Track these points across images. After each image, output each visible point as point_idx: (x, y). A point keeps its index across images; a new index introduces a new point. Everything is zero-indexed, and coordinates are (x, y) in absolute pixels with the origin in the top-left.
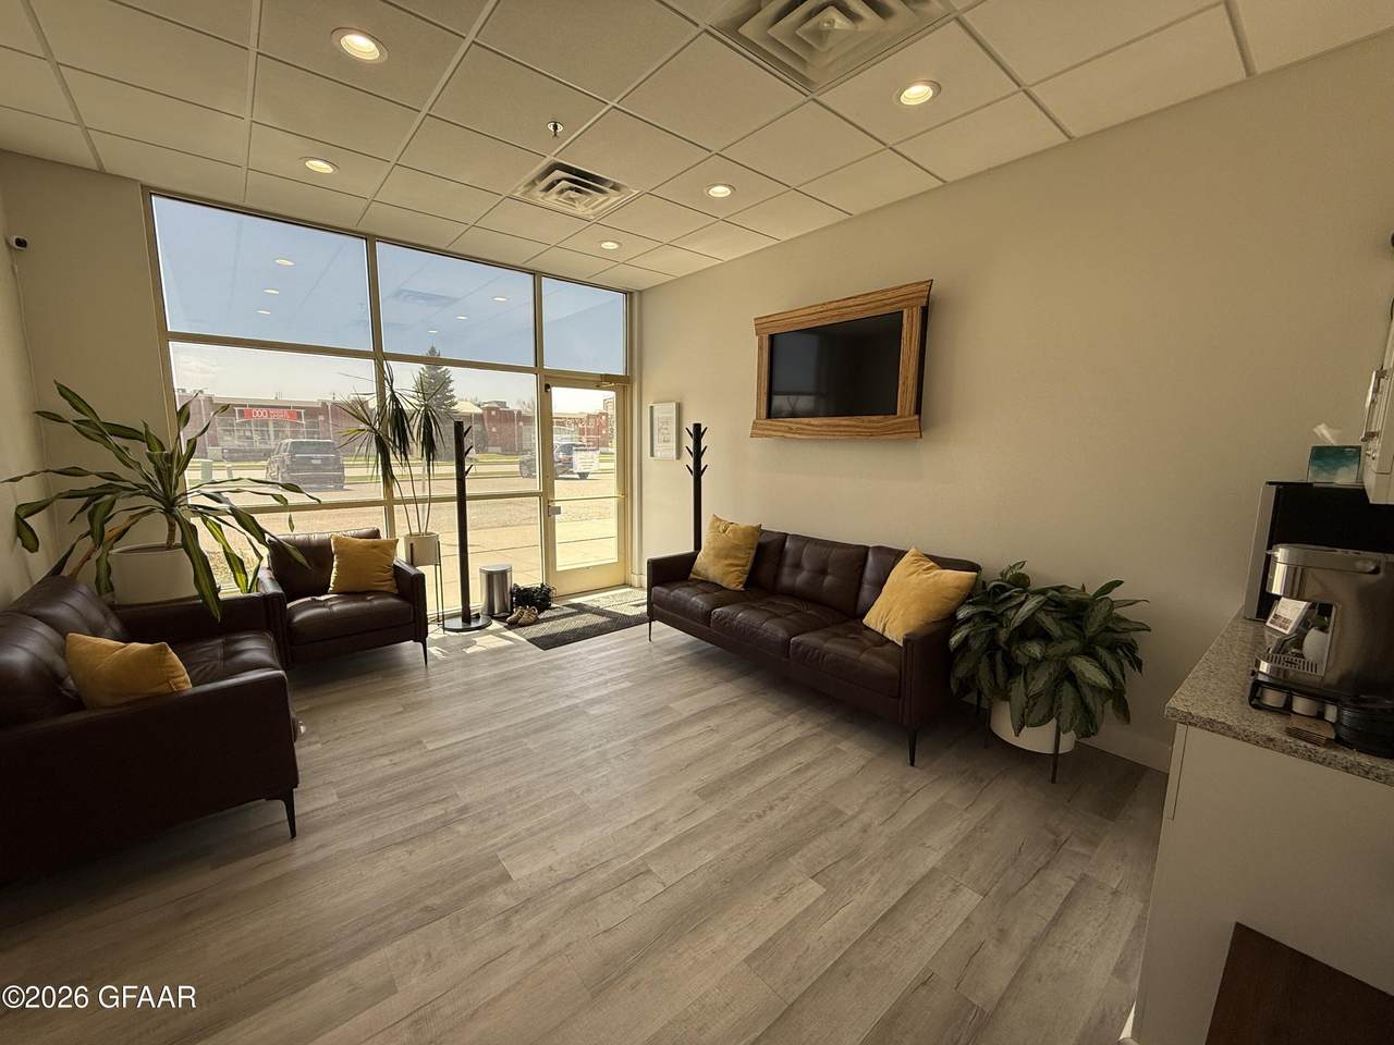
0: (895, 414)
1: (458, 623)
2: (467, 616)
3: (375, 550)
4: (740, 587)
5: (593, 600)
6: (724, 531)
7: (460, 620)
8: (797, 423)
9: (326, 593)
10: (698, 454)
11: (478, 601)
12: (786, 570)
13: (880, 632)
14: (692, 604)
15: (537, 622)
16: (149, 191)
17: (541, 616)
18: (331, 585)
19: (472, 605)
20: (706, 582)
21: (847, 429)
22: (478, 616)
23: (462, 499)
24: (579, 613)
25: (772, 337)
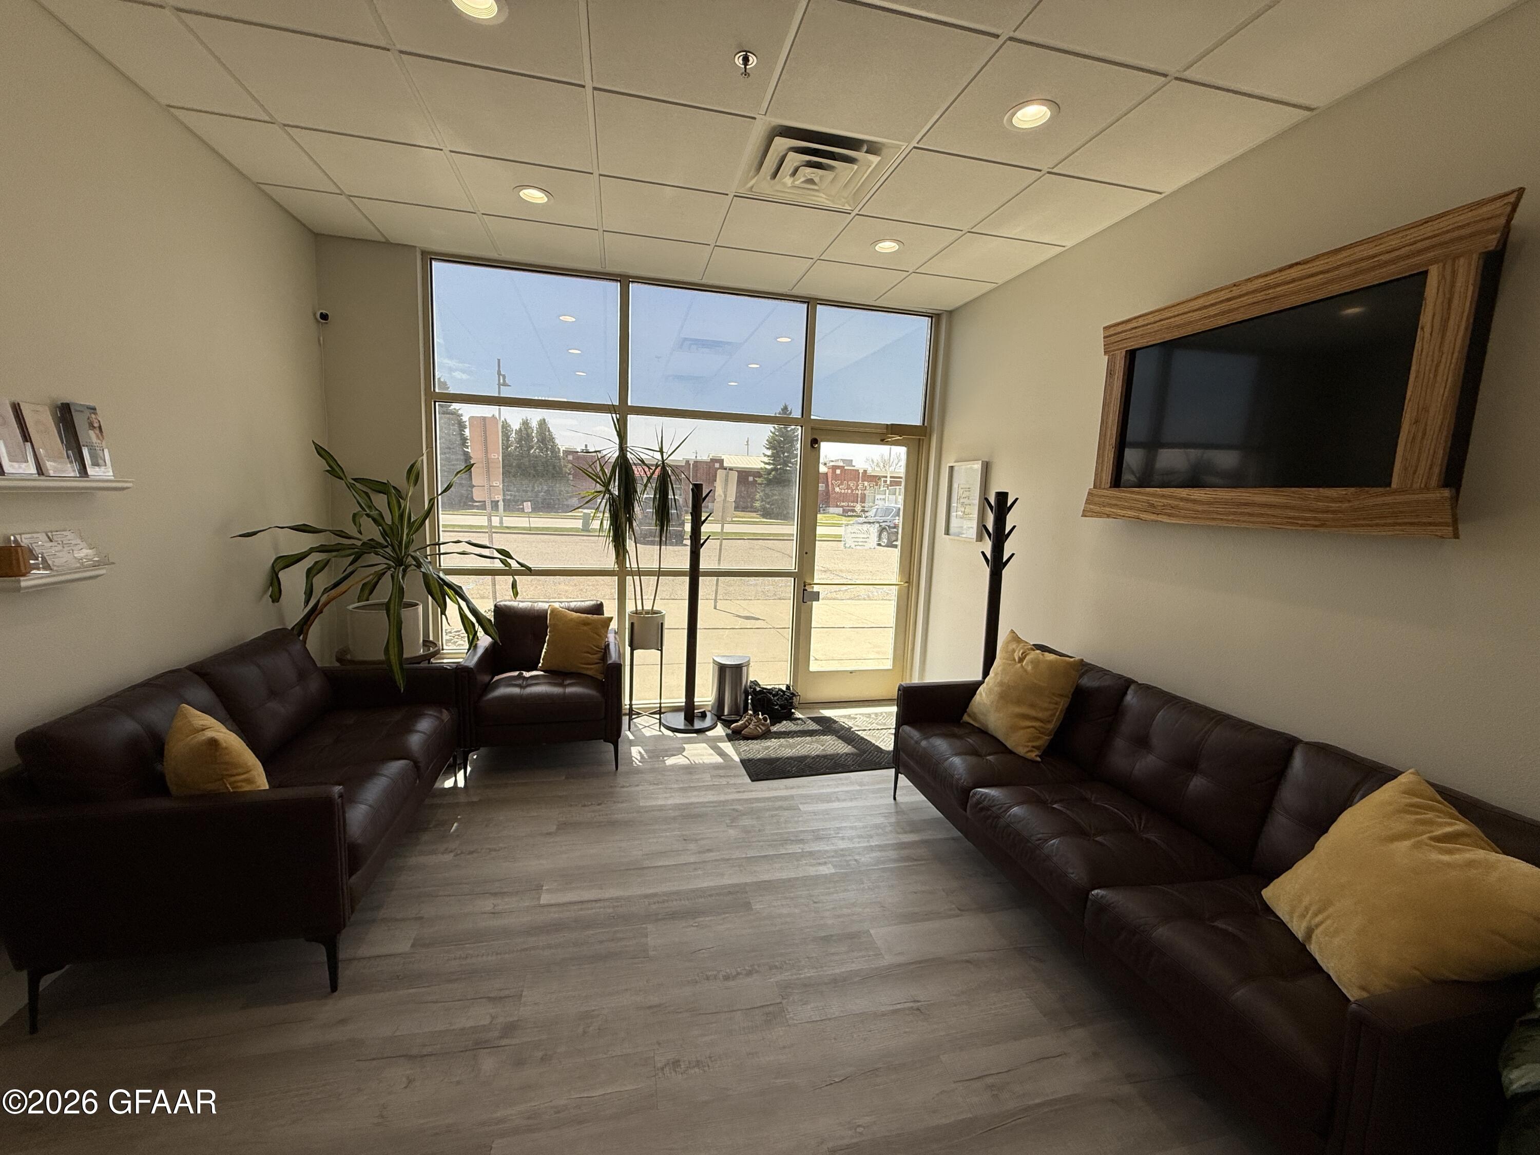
0: (1389, 485)
1: (679, 720)
2: (690, 711)
3: (585, 628)
4: (1033, 755)
5: (849, 717)
6: (1021, 660)
7: (682, 715)
8: (1163, 496)
9: (535, 669)
10: (999, 537)
11: (706, 695)
12: (1120, 743)
13: (1300, 935)
14: (952, 764)
15: (766, 735)
16: (429, 257)
17: (774, 729)
18: (541, 661)
19: (698, 700)
20: (983, 732)
21: (1263, 511)
22: (703, 715)
23: (694, 574)
24: (823, 733)
25: (1131, 355)
